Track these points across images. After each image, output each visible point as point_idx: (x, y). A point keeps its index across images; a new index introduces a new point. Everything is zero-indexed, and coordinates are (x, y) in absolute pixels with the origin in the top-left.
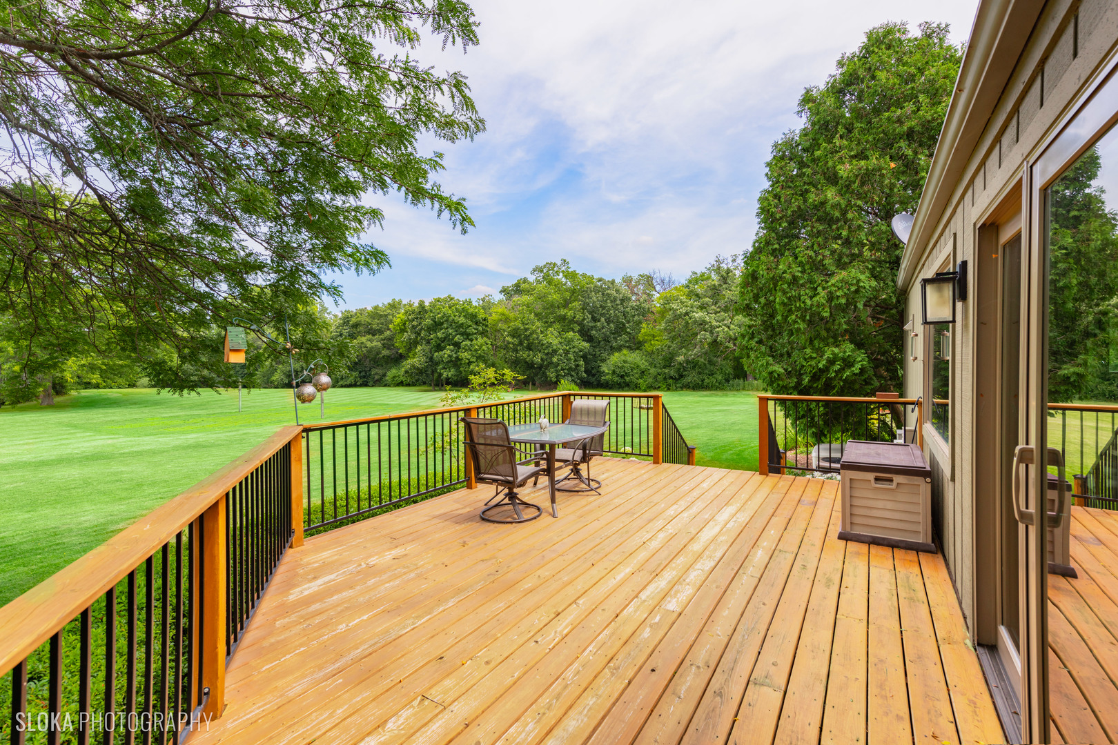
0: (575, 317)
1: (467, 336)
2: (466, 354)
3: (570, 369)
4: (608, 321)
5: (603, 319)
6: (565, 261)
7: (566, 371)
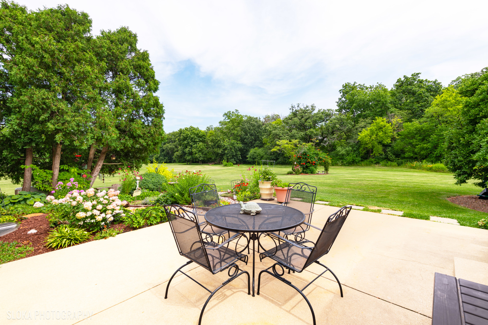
0: (238, 134)
1: (195, 142)
2: (195, 150)
3: (233, 156)
4: (251, 135)
5: (249, 135)
6: (237, 110)
7: (231, 157)
